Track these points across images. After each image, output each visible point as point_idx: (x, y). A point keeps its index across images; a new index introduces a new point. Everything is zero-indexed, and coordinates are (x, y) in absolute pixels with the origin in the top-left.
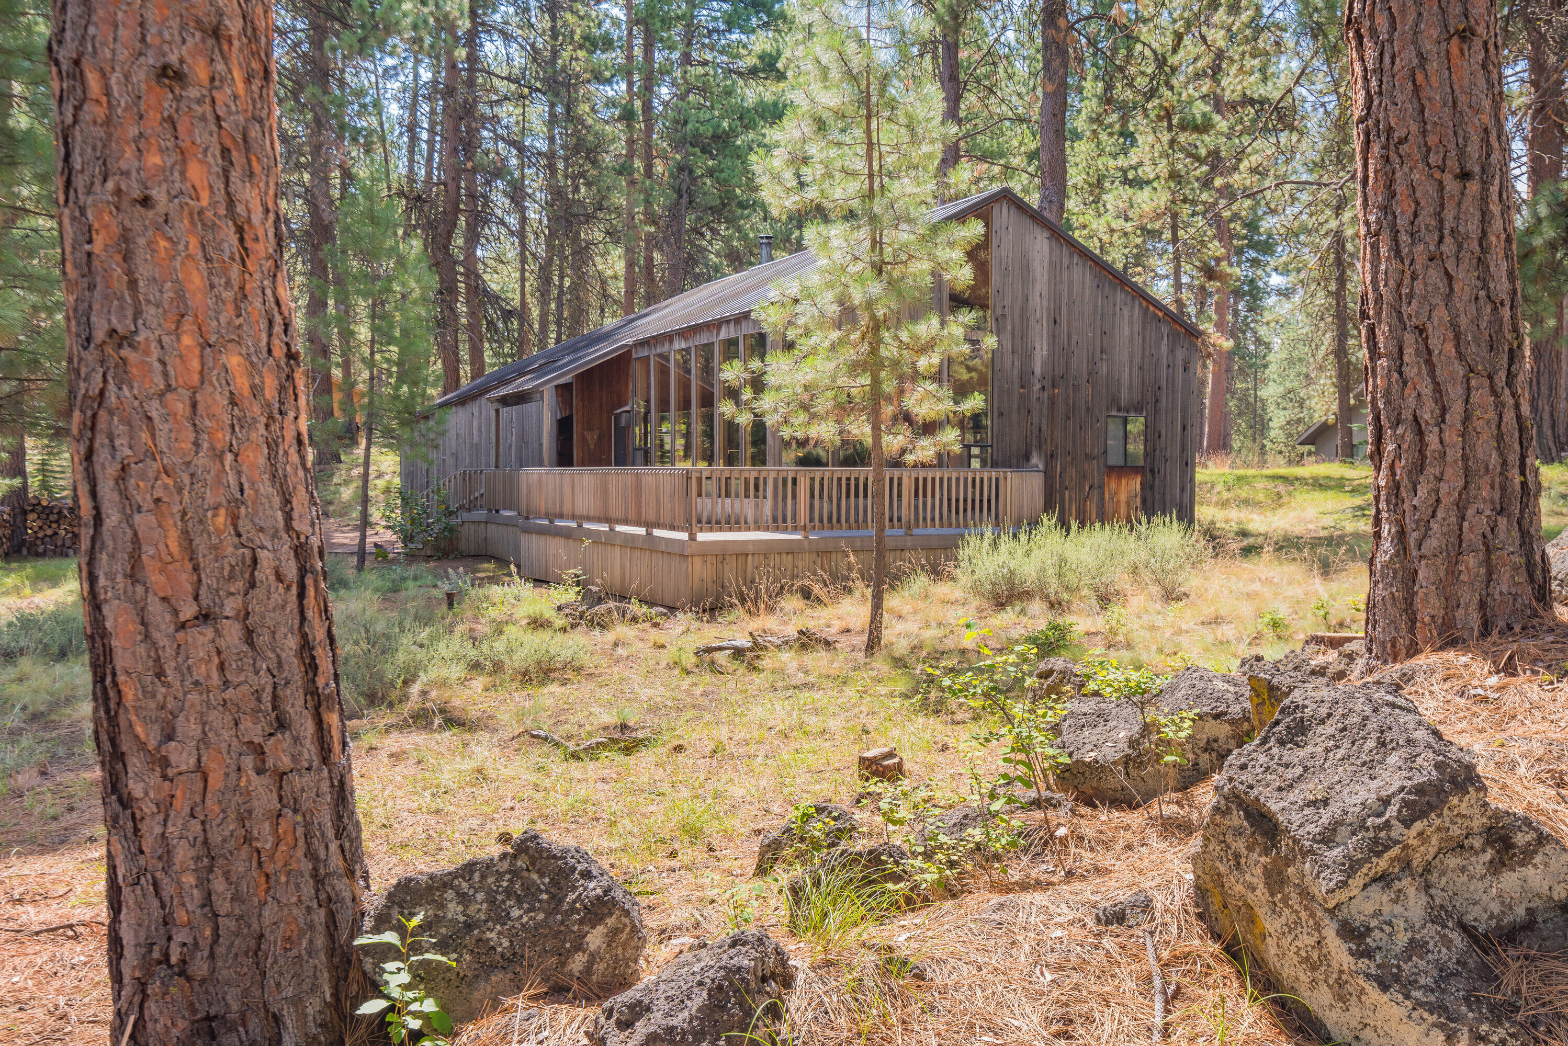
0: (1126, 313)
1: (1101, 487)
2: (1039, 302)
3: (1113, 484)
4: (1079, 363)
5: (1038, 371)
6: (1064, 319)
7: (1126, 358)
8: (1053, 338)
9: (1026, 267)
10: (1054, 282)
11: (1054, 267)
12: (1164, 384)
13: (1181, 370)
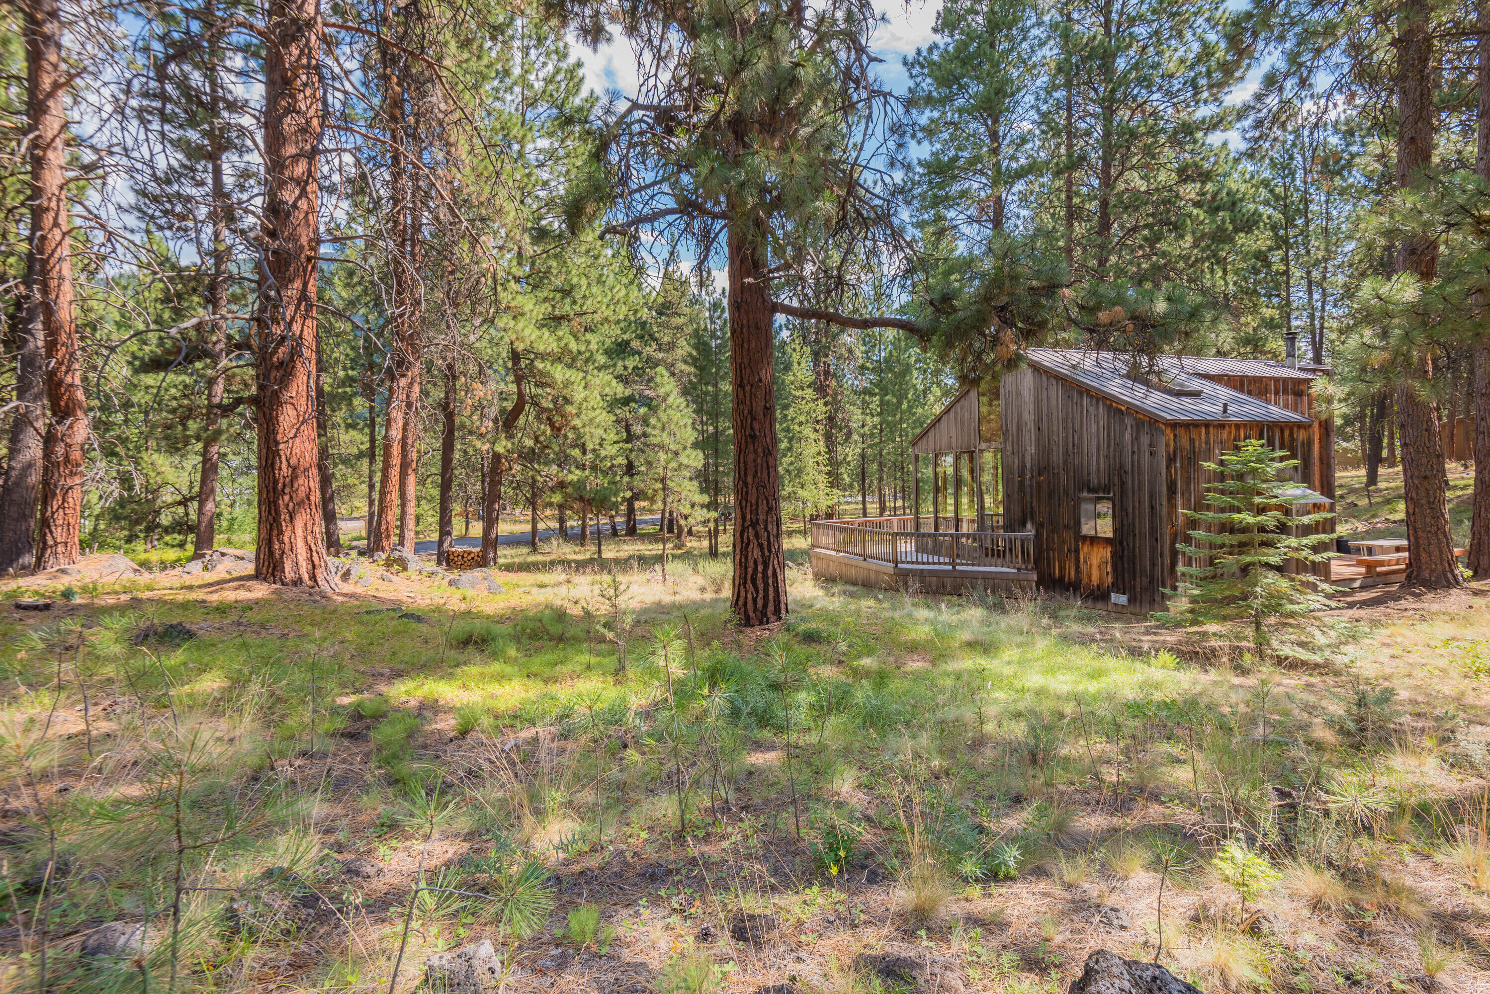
0: (1093, 412)
1: (1077, 551)
2: (1029, 417)
3: (1086, 549)
4: (1057, 457)
5: (1029, 465)
6: (1044, 426)
7: (1094, 451)
8: (1038, 440)
9: (1020, 396)
10: (1038, 401)
11: (1037, 390)
12: (1128, 467)
13: (1147, 454)
